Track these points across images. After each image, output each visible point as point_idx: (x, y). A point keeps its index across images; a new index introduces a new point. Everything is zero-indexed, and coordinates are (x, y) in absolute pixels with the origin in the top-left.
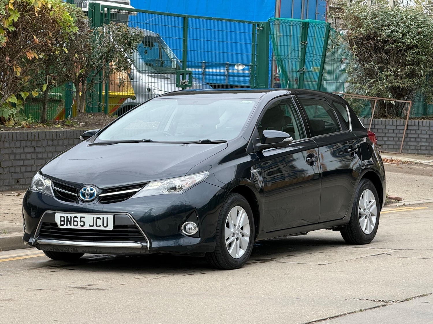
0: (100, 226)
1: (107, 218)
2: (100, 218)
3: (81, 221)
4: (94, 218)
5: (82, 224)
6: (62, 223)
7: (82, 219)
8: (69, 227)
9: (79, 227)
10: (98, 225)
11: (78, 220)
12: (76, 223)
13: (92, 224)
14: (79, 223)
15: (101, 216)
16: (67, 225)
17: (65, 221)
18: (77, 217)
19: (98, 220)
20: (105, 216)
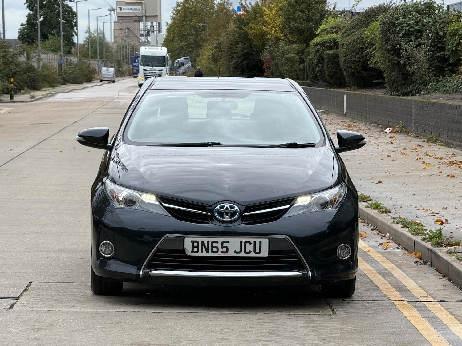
0: (250, 252)
1: (261, 243)
2: (250, 243)
3: (222, 247)
4: (241, 242)
5: (225, 250)
6: (195, 249)
7: (225, 244)
8: (205, 254)
9: (219, 254)
10: (247, 250)
11: (219, 245)
12: (215, 250)
13: (238, 250)
14: (220, 250)
15: (252, 240)
16: (202, 252)
17: (200, 247)
18: (217, 242)
19: (247, 245)
20: (258, 240)
